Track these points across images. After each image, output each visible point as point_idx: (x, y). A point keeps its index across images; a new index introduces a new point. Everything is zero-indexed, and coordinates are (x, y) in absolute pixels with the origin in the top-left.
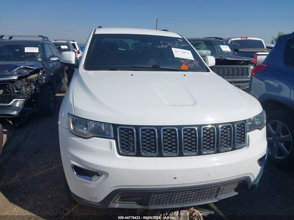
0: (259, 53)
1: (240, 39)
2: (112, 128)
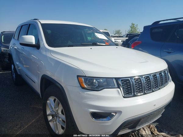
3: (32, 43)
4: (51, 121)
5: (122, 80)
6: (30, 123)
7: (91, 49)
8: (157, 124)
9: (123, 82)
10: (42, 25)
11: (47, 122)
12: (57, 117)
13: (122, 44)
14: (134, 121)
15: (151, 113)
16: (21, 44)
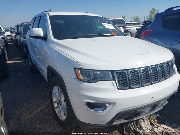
0: (127, 26)
1: (113, 19)
2: (110, 73)
3: (40, 35)
4: (56, 107)
5: (117, 73)
6: (41, 108)
7: (94, 40)
8: (159, 115)
9: (118, 74)
10: (51, 17)
11: (53, 108)
12: (60, 104)
13: (137, 32)
14: (130, 112)
15: (148, 105)
16: (31, 36)
